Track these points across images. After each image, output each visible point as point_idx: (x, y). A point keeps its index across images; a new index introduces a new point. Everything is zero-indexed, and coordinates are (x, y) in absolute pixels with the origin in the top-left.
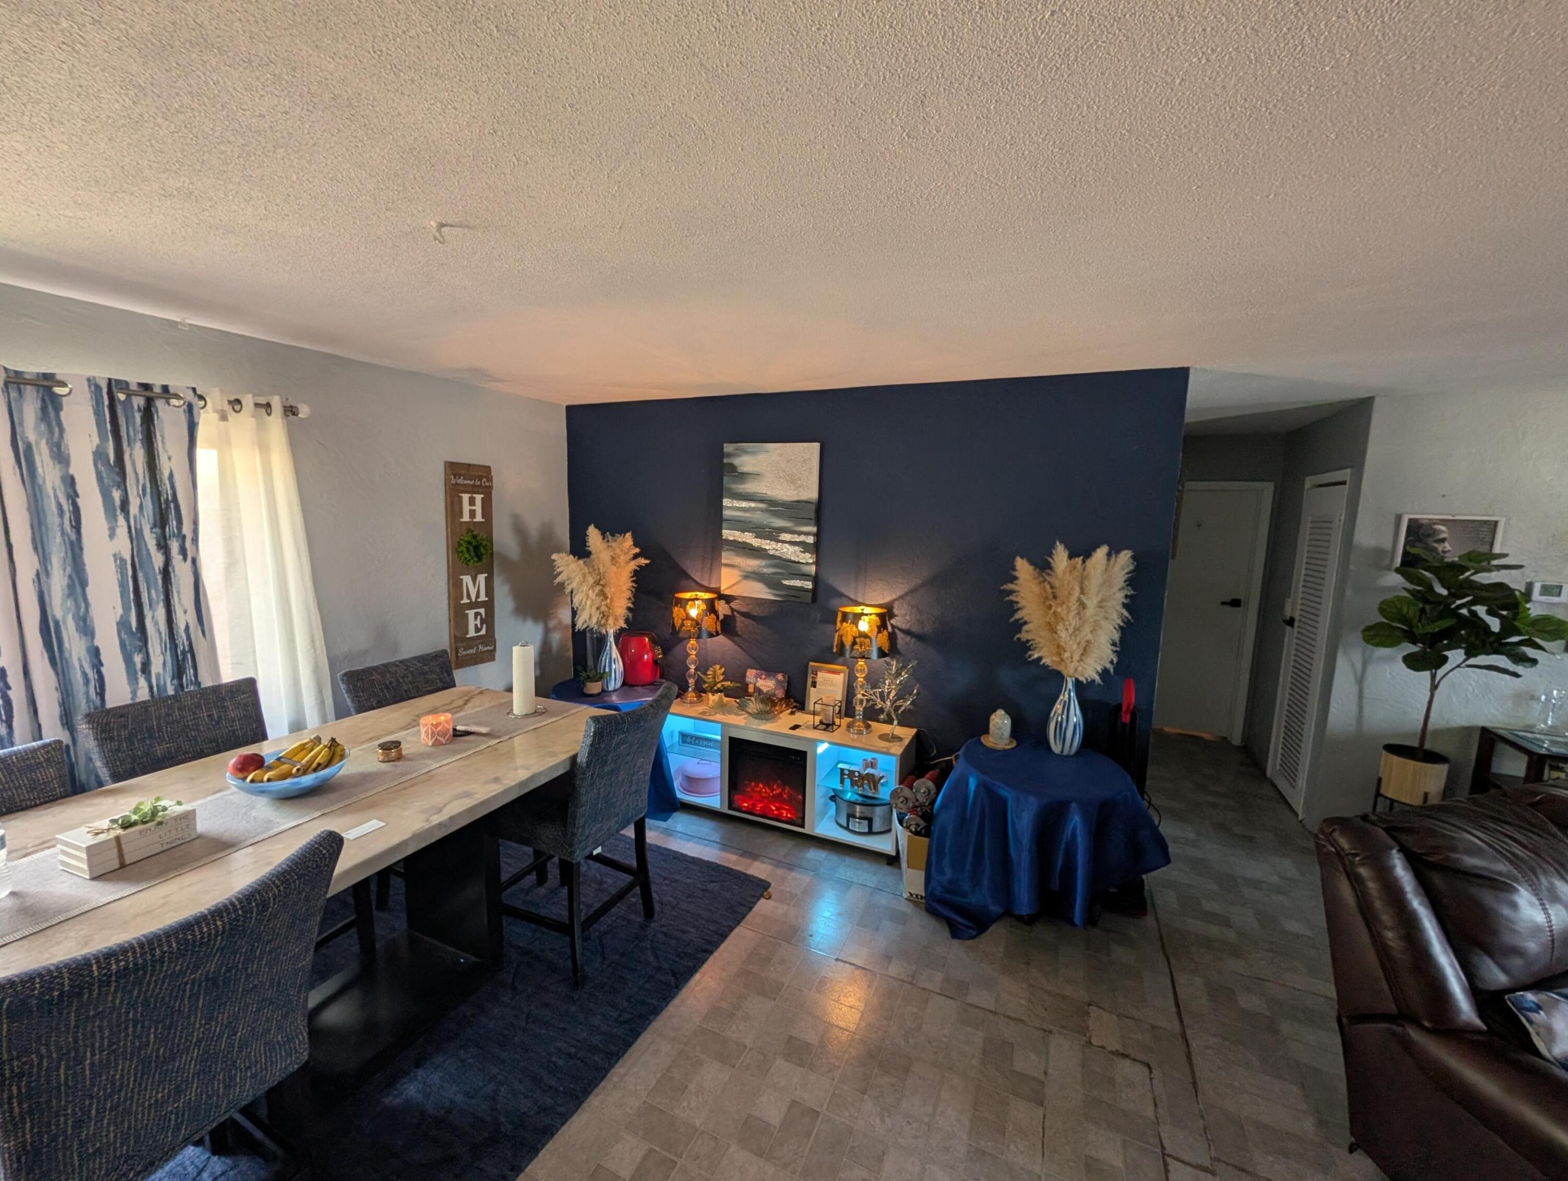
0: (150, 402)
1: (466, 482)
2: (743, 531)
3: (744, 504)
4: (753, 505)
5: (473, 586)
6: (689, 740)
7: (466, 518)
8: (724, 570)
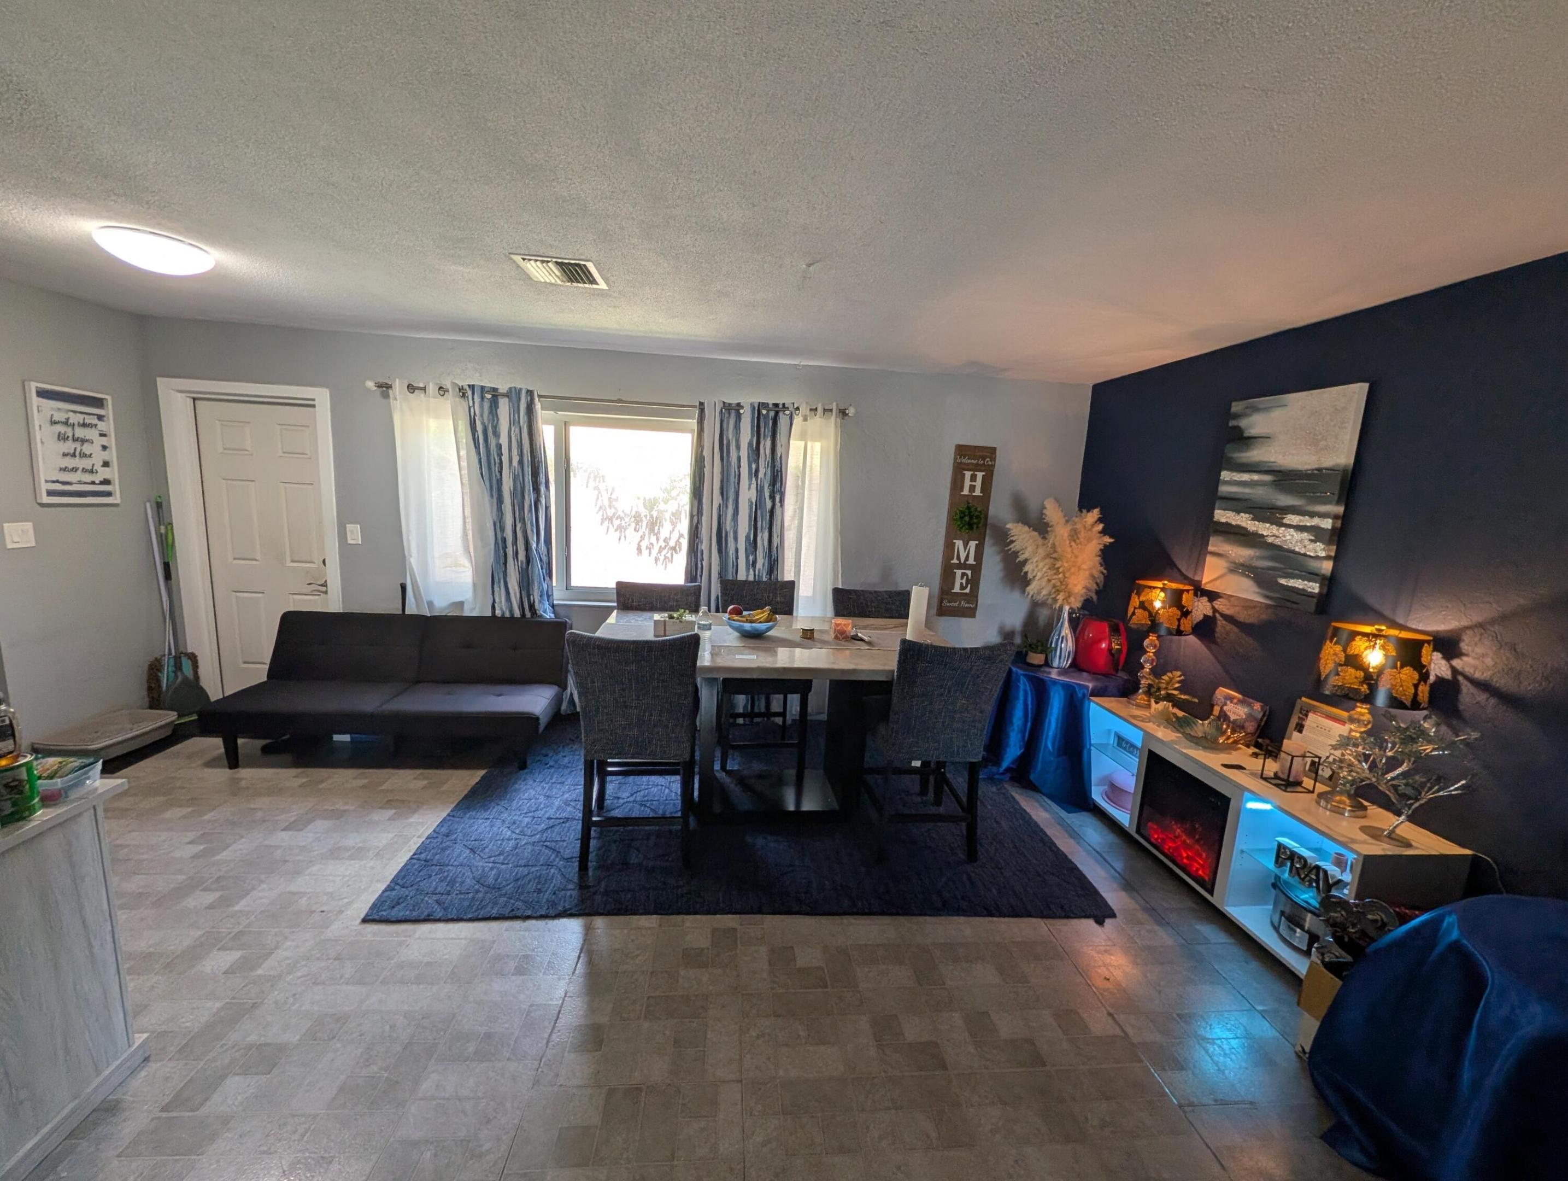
0: (777, 413)
1: (969, 461)
2: (1238, 512)
3: (1245, 477)
4: (1256, 477)
5: (965, 550)
6: (1124, 745)
7: (966, 492)
8: (1209, 559)
